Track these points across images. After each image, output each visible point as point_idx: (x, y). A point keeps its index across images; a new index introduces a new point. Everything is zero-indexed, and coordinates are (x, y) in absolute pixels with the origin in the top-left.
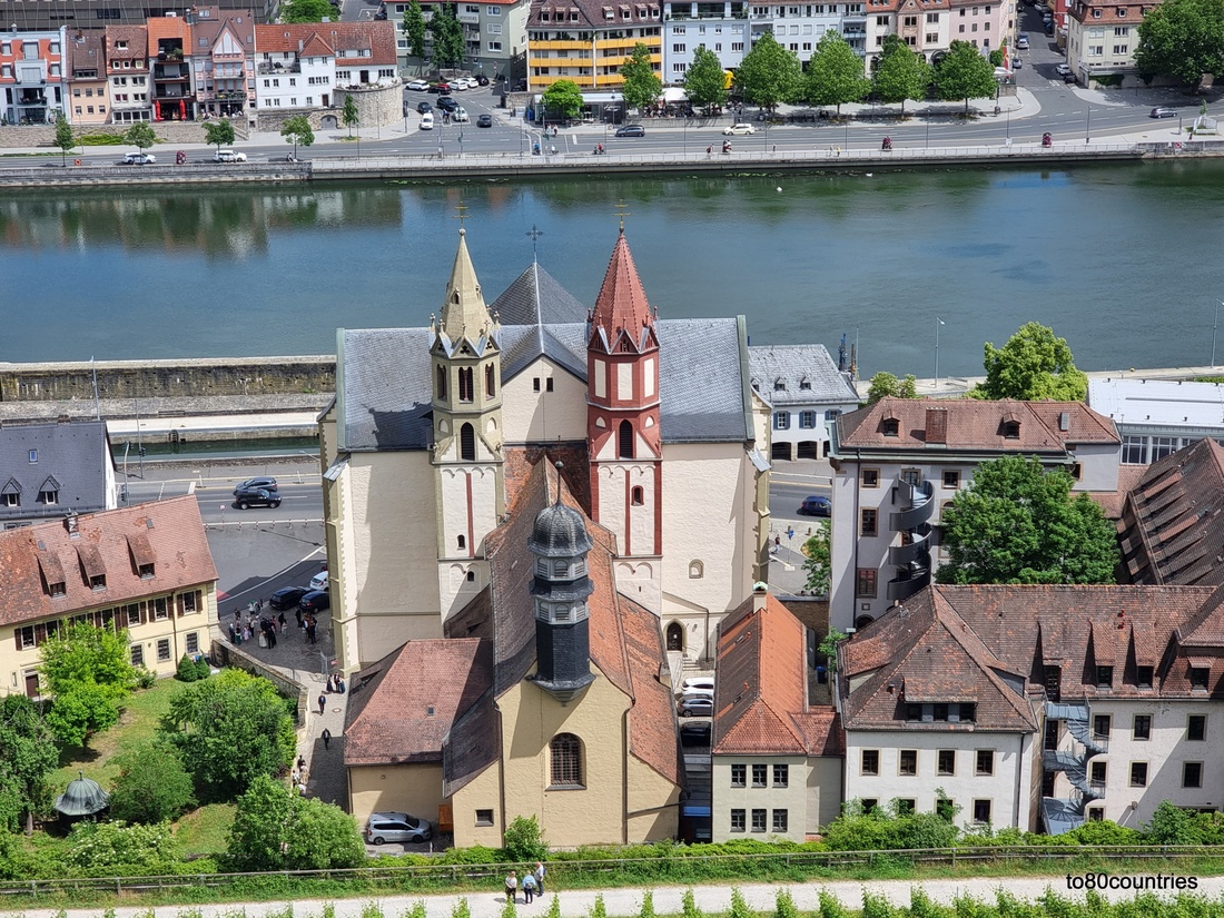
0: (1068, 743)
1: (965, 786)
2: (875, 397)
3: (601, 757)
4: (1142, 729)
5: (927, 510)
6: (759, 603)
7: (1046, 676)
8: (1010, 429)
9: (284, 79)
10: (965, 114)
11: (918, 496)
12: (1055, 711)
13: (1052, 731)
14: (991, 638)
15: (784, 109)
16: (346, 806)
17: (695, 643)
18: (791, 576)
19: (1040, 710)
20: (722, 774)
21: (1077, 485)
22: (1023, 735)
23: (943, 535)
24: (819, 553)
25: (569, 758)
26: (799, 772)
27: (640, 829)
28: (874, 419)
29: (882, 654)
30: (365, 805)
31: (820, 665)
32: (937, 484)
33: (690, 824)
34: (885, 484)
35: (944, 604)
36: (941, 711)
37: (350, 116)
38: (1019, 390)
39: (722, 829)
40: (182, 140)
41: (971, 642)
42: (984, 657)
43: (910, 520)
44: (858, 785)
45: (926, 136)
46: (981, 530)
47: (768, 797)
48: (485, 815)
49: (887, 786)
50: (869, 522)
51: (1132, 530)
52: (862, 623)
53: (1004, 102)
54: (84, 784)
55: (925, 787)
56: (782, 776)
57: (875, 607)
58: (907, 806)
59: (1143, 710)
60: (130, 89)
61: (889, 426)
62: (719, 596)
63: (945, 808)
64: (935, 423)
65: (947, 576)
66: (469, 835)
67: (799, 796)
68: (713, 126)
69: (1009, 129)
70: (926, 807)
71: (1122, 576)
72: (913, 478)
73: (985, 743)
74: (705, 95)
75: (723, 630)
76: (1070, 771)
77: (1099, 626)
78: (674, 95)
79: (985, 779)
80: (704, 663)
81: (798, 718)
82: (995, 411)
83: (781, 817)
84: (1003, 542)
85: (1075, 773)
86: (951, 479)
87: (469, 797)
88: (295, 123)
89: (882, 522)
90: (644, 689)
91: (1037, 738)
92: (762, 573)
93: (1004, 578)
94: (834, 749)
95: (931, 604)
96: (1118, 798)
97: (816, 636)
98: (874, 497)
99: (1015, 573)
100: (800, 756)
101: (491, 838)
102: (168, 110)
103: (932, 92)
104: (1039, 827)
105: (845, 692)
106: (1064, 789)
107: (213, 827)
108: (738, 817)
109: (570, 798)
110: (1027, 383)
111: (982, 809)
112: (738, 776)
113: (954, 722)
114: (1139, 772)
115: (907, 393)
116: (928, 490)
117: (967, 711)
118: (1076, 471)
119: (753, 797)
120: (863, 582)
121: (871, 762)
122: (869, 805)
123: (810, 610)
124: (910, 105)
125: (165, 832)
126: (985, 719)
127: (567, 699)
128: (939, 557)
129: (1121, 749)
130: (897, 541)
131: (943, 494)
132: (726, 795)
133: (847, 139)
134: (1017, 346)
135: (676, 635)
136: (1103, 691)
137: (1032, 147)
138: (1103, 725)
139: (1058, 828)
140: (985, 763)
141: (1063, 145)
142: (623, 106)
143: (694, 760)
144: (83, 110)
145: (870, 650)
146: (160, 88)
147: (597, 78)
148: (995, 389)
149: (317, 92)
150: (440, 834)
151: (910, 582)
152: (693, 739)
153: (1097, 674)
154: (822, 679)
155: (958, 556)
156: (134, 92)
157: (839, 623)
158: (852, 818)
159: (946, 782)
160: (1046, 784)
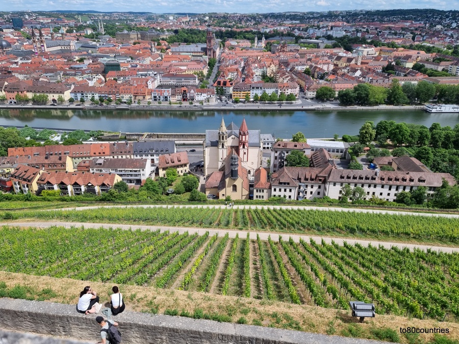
0: (302, 188)
1: (288, 194)
2: (277, 141)
3: (239, 188)
4: (312, 187)
5: (284, 157)
6: (261, 168)
7: (299, 179)
8: (296, 146)
9: (200, 96)
10: (291, 103)
11: (283, 155)
12: (300, 184)
13: (300, 187)
14: (292, 174)
15: (267, 102)
16: (205, 193)
17: (252, 173)
18: (265, 165)
19: (298, 184)
20: (255, 191)
21: (305, 154)
22: (296, 187)
23: (286, 160)
24: (269, 162)
25: (235, 188)
26: (265, 191)
27: (244, 197)
28: (277, 144)
29: (277, 176)
30: (208, 193)
31: (269, 177)
32: (285, 153)
33: (250, 197)
34: (278, 153)
35: (286, 169)
36: (285, 183)
37: (208, 101)
38: (297, 141)
39: (255, 198)
40: (186, 104)
41: (289, 174)
42: (291, 176)
43: (281, 158)
44: (273, 193)
45: (286, 106)
46: (291, 159)
47: (261, 194)
48: (223, 195)
49: (277, 193)
50: (276, 158)
51: (312, 160)
52: (274, 171)
53: (297, 101)
54: (171, 189)
55: (282, 194)
56: (263, 191)
57: (276, 169)
58: (280, 196)
59: (312, 184)
60: (179, 97)
61: (279, 145)
62: (256, 168)
63: (285, 196)
64: (285, 145)
65: (286, 166)
66: (221, 197)
67: (265, 194)
68: (257, 104)
69: (297, 105)
70: (282, 196)
71: (310, 166)
72: (282, 152)
73: (291, 188)
74: (256, 99)
75: (256, 171)
76: (302, 192)
77: (307, 173)
78: (252, 100)
79: (290, 193)
80: (253, 176)
81: (265, 184)
82: (294, 143)
83: (263, 197)
84: (294, 161)
85: (303, 192)
86: (287, 152)
87: (221, 193)
88: (201, 102)
89: (278, 158)
90: (245, 179)
91: (298, 187)
92: (261, 164)
93: (294, 166)
94: (270, 188)
95: (284, 170)
96: (308, 196)
97: (268, 173)
98: (277, 155)
99: (295, 165)
100: (266, 189)
101: (224, 198)
102: (184, 100)
103: (287, 100)
104: (298, 199)
105: (272, 180)
106: (301, 194)
107: (187, 195)
108: (257, 197)
109: (235, 193)
110: (298, 140)
111: (290, 197)
112: (257, 191)
113: (286, 185)
114: (311, 193)
115: (282, 141)
116: (284, 154)
117: (288, 184)
118: (304, 152)
119: (259, 194)
120: (275, 166)
121: (275, 190)
122: (275, 196)
123: (268, 169)
124: (284, 102)
125: (182, 195)
126: (291, 185)
127: (235, 180)
128: (285, 163)
129: (309, 189)
130: (280, 160)
131: (286, 154)
132: (255, 194)
133: (275, 106)
134: (297, 135)
135: (249, 172)
136: (307, 182)
137: (301, 108)
138: (307, 186)
139: (300, 200)
140: (290, 191)
141: (304, 108)
142: (245, 101)
143: (251, 189)
144: (173, 99)
145: (275, 175)
146: (183, 97)
147: (242, 97)
148: (294, 140)
149: (204, 98)
150: (217, 197)
151: (281, 166)
152: (251, 186)
153: (306, 179)
154: (269, 179)
155: (288, 163)
156: (180, 97)
157: (271, 171)
158: (272, 197)
159: (285, 193)
160: (299, 194)
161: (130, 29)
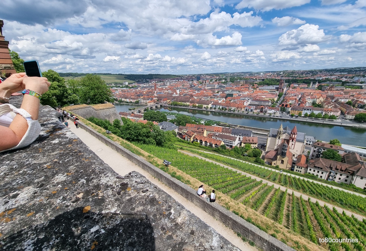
0: (332, 174)
1: (320, 174)
2: (317, 142)
3: (285, 162)
4: (341, 175)
5: (321, 152)
6: (302, 155)
7: (331, 168)
8: (332, 147)
9: (270, 111)
10: (333, 121)
11: (320, 150)
12: (331, 171)
13: (330, 173)
14: (325, 163)
15: (313, 118)
16: (264, 160)
17: (295, 156)
18: (306, 153)
19: (329, 170)
20: (296, 167)
21: (338, 153)
22: (327, 172)
23: (322, 154)
24: (309, 152)
25: (282, 162)
26: (303, 169)
27: (287, 169)
28: (317, 143)
29: (314, 162)
30: (265, 160)
31: (307, 161)
32: (322, 150)
33: (292, 169)
34: (317, 149)
35: (321, 159)
36: (319, 168)
37: (275, 114)
38: (334, 144)
39: (295, 171)
40: (262, 114)
41: (323, 163)
42: (324, 165)
43: (319, 152)
44: (309, 171)
45: (328, 122)
46: (326, 154)
47: (300, 170)
48: (275, 164)
49: (312, 172)
50: (314, 151)
51: (344, 158)
52: (312, 159)
53: (337, 120)
54: (246, 154)
55: (316, 173)
56: (301, 168)
57: (313, 158)
58: (313, 174)
59: (341, 173)
60: (259, 110)
61: (318, 144)
62: (299, 154)
63: (317, 175)
64: (323, 145)
65: (321, 157)
66: (273, 165)
67: (303, 171)
68: (306, 118)
69: (337, 122)
70: (315, 175)
71: (342, 162)
72: (320, 149)
73: (323, 172)
74: (306, 116)
75: (298, 156)
76: (332, 176)
77: (338, 165)
78: (303, 116)
79: (322, 174)
80: (296, 158)
81: (304, 165)
82: (330, 145)
83: (301, 171)
84: (329, 156)
85: (332, 177)
86: (324, 150)
87: (273, 162)
88: (270, 114)
89: (316, 151)
90: (290, 159)
91: (329, 173)
92: (303, 153)
93: (328, 159)
94: (307, 168)
95: (319, 159)
96: (337, 180)
97: (307, 159)
98: (315, 149)
99: (329, 159)
100: (303, 167)
101: (275, 166)
102: (261, 112)
103: (329, 118)
104: (327, 180)
105: (309, 164)
106: (331, 178)
107: (254, 159)
108: (297, 170)
109: (282, 165)
110: (334, 143)
111: (321, 177)
112: (297, 167)
113: (320, 169)
114: (340, 179)
115: (321, 142)
116: (321, 150)
117: (321, 168)
118: (338, 152)
119: (298, 169)
120: (313, 156)
121: (310, 170)
122: (309, 173)
123: (307, 157)
124: (326, 119)
125: (251, 158)
126: (323, 170)
127: (283, 158)
128: (321, 155)
129: (338, 176)
130: (317, 153)
131: (323, 150)
132: (296, 168)
133: (319, 121)
134: (334, 140)
135: (294, 155)
136: (337, 171)
137: (340, 124)
138: (336, 174)
139: (329, 181)
140: (322, 173)
141: (343, 125)
142: (298, 116)
143: (293, 165)
144: (255, 111)
145: (313, 161)
146: (261, 110)
147: (296, 114)
148: (331, 143)
149: (272, 112)
150: (271, 164)
151: (318, 156)
152: (294, 163)
153: (337, 169)
154: (307, 162)
155: (323, 156)
156: (259, 111)
157: (310, 158)
158: (307, 174)
159: (318, 173)
160: (329, 176)
161: (241, 79)
